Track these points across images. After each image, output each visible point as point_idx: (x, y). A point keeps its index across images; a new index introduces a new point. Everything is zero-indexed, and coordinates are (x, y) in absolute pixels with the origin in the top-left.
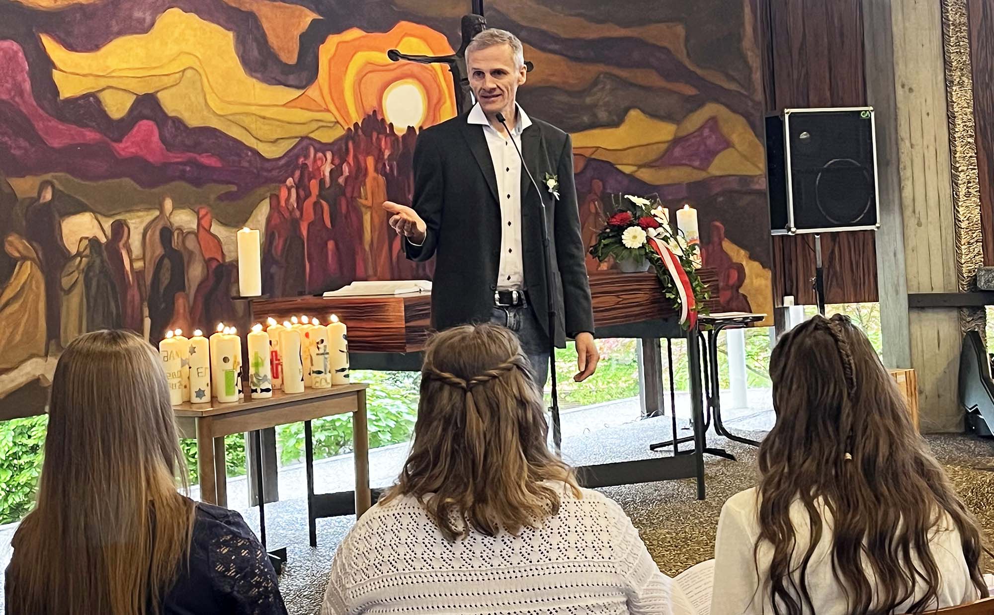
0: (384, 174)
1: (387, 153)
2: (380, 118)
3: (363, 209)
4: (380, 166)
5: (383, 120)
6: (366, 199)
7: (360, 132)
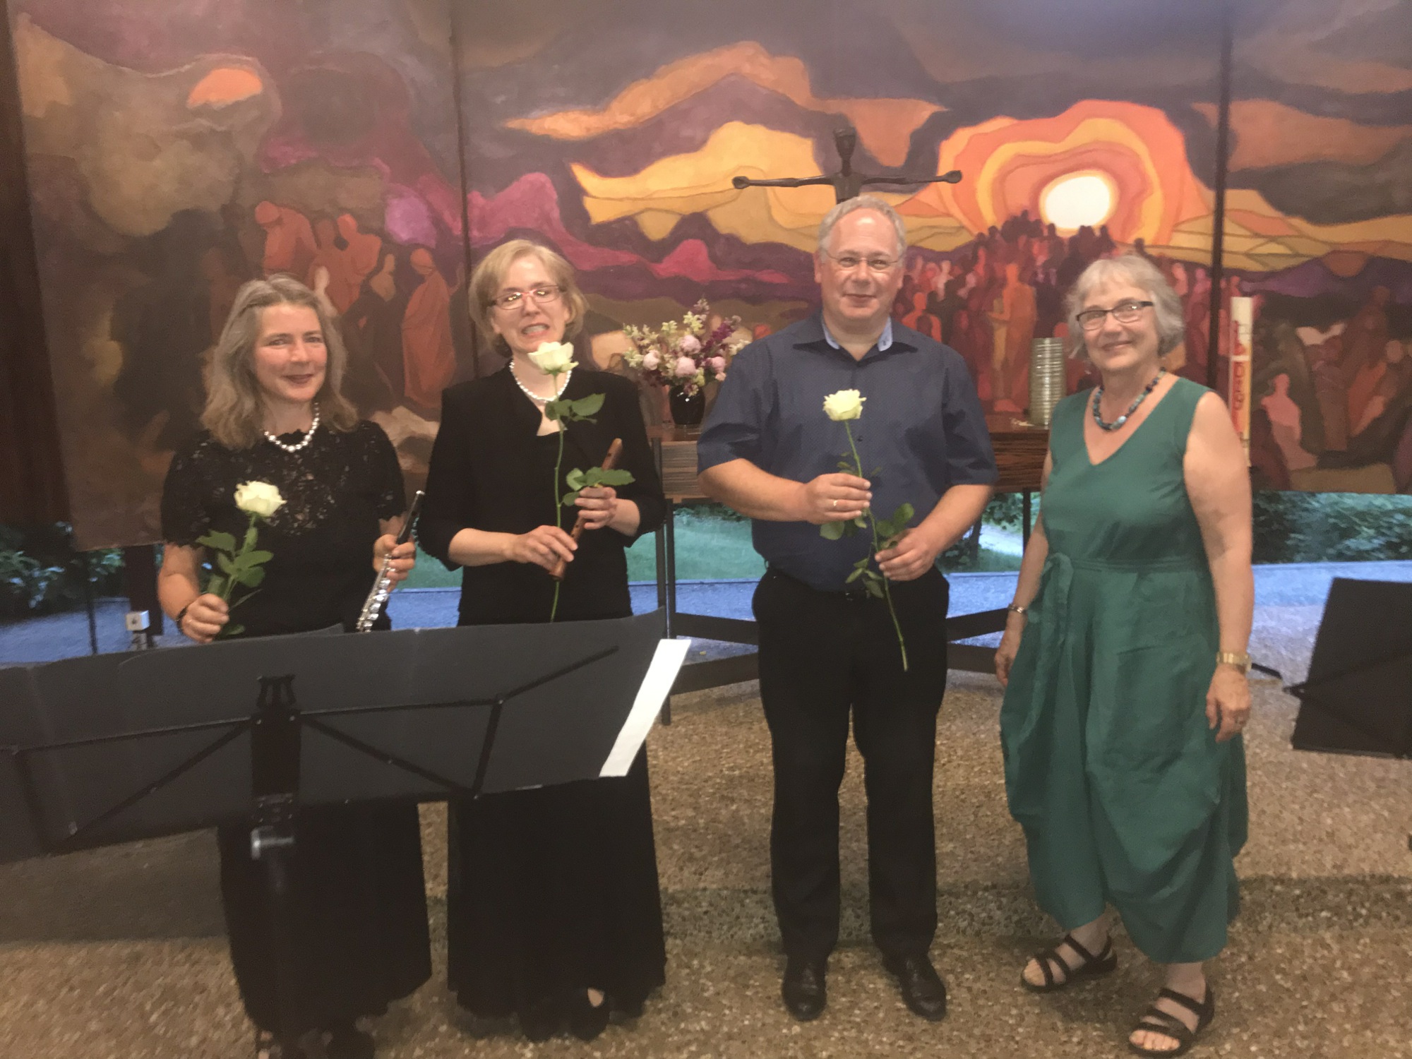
2: (1032, 219)
3: (996, 325)
4: (1028, 274)
5: (1038, 222)
7: (998, 236)
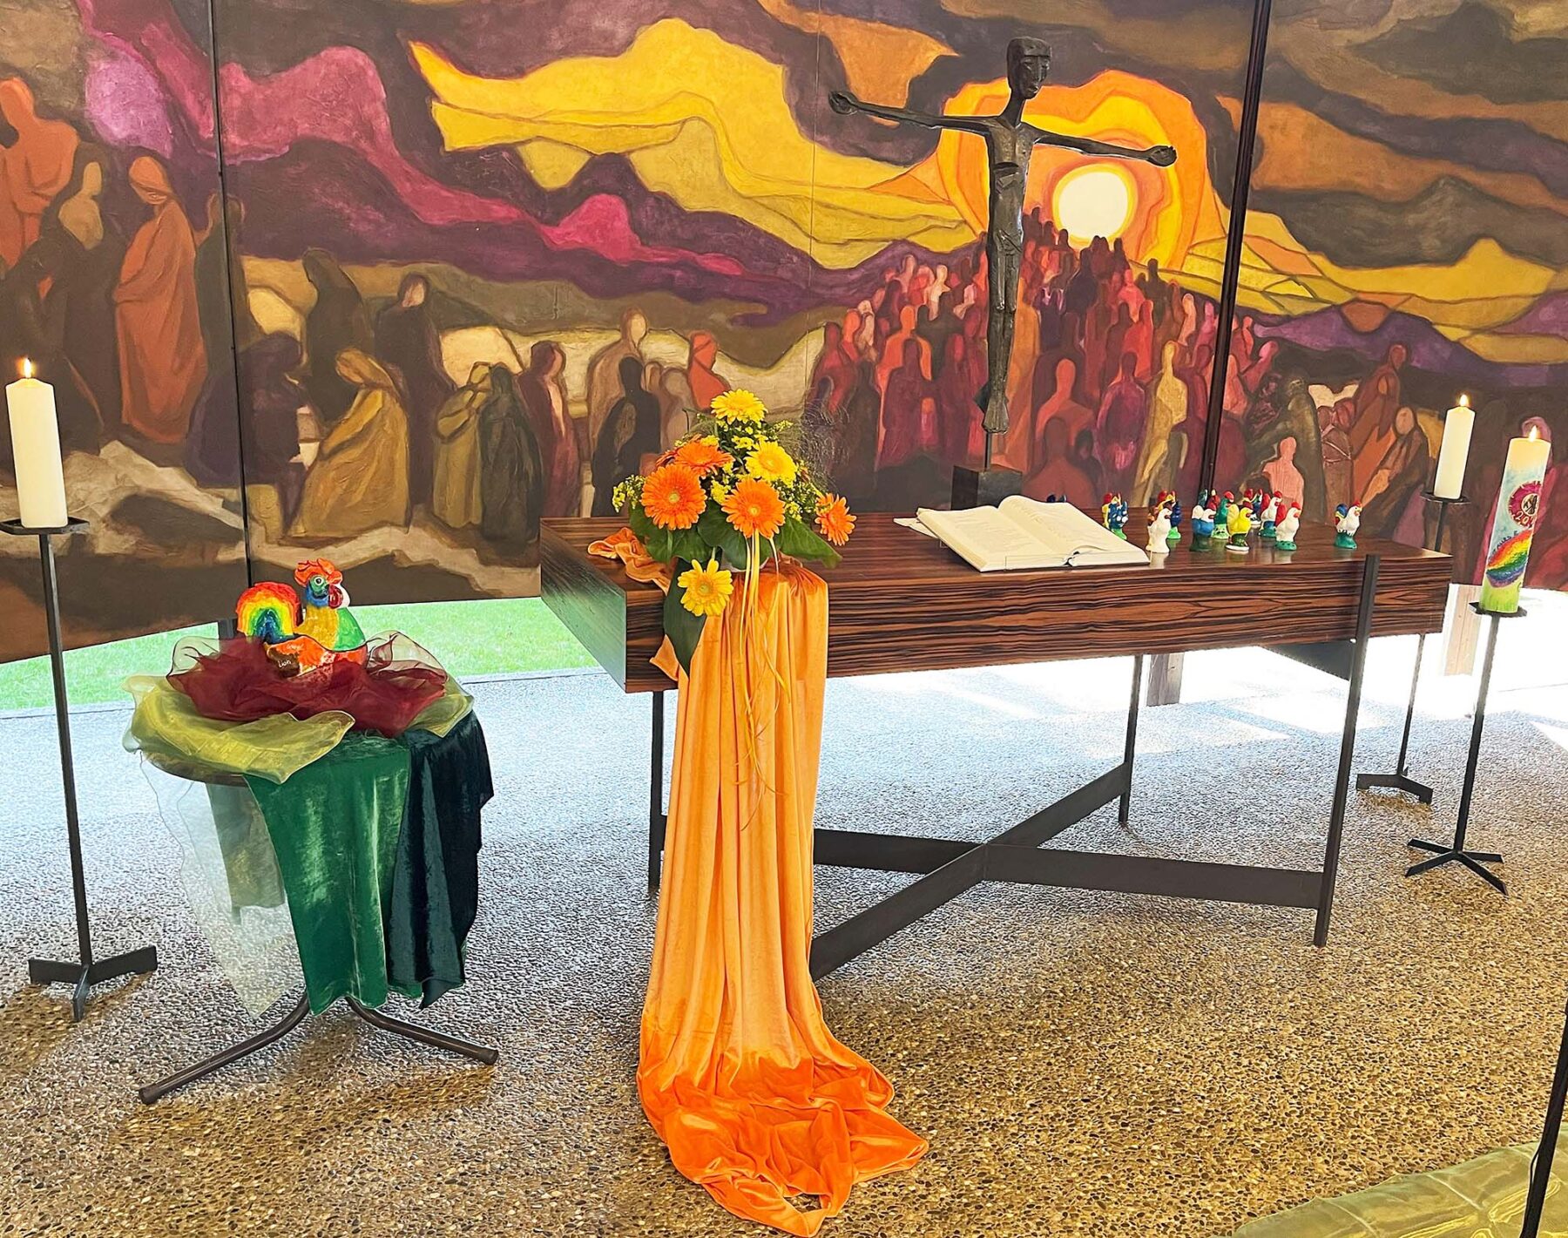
0: (1039, 306)
1: (1049, 276)
2: (1044, 221)
4: (1034, 293)
5: (1050, 224)
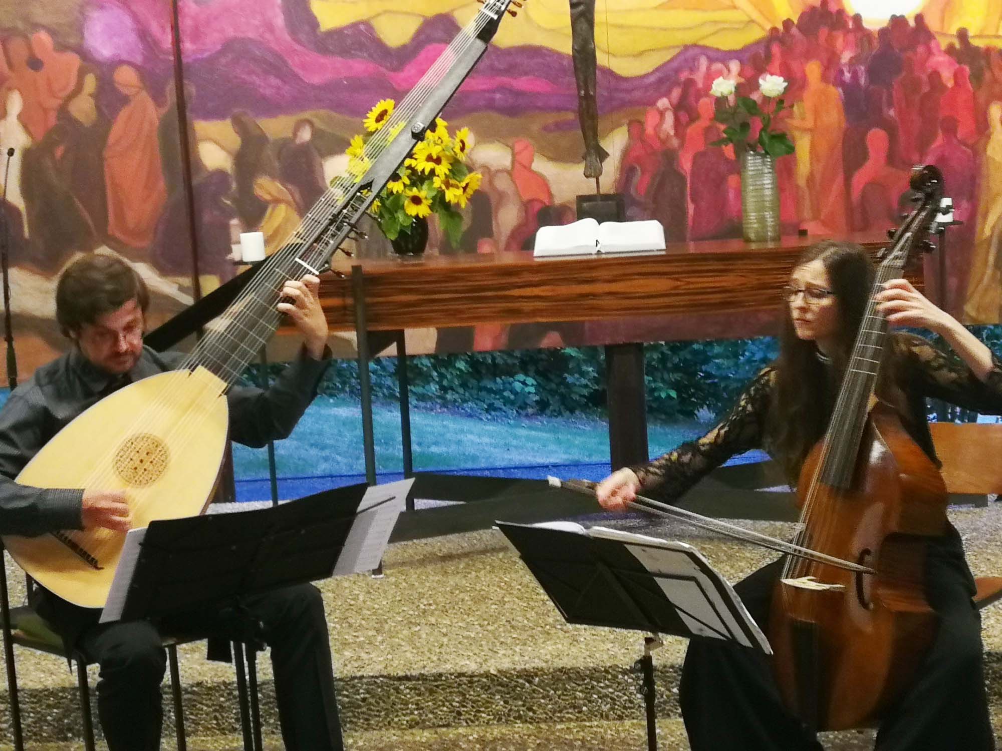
0: (840, 84)
2: (834, 9)
4: (832, 73)
5: (841, 12)
6: (803, 119)
